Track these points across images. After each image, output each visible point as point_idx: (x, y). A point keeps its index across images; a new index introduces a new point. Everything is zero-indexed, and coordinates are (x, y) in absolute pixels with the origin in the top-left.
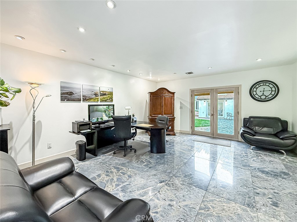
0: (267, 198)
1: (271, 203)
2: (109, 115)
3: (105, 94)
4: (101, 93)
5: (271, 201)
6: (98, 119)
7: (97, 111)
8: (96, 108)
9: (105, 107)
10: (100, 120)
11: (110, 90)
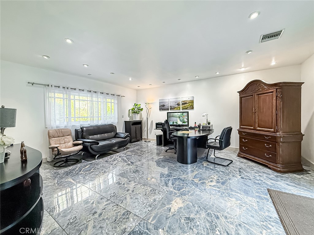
0: (94, 201)
1: (90, 200)
2: (183, 120)
3: (186, 103)
4: (183, 102)
5: (90, 201)
6: (173, 122)
7: (173, 116)
8: (172, 115)
9: (179, 114)
10: (175, 124)
11: (191, 99)
